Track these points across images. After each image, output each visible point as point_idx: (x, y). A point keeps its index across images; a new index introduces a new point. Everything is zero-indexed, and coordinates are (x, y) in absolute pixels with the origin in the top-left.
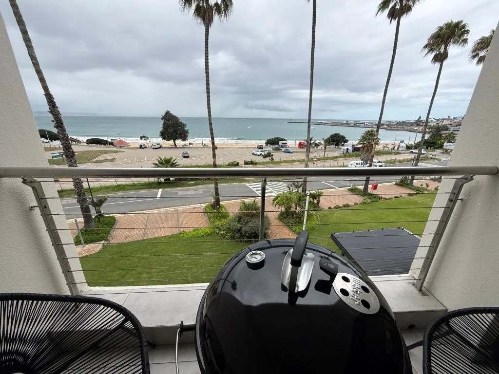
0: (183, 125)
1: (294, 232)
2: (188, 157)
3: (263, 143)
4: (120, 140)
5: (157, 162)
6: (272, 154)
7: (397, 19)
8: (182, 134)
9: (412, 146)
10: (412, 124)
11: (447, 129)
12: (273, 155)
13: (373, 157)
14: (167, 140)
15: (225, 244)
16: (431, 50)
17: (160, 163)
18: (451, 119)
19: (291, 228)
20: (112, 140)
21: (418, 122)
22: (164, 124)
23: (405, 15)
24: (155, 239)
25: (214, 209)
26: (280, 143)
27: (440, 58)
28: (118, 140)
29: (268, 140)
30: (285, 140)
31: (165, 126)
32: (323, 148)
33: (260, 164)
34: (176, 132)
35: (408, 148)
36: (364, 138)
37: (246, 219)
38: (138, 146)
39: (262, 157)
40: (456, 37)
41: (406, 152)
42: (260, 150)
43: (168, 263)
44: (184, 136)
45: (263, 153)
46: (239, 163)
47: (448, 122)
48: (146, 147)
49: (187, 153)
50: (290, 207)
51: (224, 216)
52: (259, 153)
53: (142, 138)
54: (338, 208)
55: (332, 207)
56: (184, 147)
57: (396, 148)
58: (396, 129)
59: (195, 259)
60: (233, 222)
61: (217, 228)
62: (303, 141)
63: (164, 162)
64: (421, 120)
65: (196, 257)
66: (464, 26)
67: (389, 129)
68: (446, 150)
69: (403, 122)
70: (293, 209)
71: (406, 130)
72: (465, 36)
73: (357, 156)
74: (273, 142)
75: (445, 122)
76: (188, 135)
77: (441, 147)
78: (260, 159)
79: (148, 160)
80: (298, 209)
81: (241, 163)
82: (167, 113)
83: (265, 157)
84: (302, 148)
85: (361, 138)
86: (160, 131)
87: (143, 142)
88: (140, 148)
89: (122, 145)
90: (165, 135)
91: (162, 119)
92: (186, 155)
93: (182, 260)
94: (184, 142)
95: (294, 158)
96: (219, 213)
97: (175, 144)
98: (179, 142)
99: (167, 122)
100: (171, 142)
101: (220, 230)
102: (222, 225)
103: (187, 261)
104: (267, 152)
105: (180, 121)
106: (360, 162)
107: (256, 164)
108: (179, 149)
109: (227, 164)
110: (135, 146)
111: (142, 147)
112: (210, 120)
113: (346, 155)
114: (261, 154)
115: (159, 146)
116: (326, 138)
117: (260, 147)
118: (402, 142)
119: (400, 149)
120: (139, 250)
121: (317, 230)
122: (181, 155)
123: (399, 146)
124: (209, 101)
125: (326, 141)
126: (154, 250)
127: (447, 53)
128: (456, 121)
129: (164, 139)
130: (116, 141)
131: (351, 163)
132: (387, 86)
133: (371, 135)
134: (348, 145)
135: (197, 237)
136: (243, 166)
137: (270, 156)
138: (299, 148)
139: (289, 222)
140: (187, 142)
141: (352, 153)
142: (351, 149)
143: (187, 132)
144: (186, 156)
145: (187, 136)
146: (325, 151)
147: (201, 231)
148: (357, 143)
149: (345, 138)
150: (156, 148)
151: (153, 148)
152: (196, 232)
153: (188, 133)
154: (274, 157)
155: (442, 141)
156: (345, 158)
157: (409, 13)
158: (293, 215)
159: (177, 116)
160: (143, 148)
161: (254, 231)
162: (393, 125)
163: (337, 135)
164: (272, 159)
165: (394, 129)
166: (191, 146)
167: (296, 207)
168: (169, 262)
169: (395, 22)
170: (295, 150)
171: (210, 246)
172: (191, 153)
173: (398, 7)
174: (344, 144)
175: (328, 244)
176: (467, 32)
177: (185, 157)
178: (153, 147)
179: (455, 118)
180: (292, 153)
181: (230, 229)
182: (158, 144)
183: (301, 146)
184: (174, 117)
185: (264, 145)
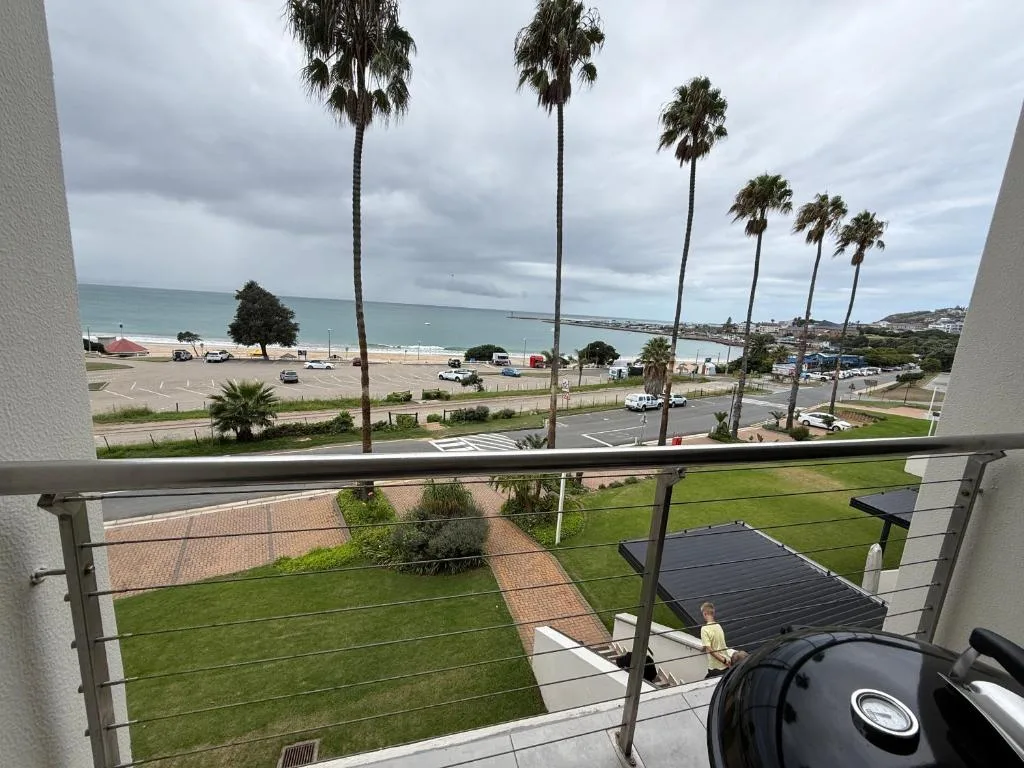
0: (285, 314)
1: (538, 541)
2: (296, 381)
3: (460, 356)
4: (123, 340)
5: (223, 395)
6: (480, 377)
7: (690, 162)
8: (282, 332)
9: (724, 368)
10: (719, 331)
11: (773, 341)
12: (481, 380)
13: (669, 387)
14: (245, 344)
15: (388, 581)
16: (742, 214)
17: (229, 395)
18: (776, 325)
19: (531, 534)
20: (99, 339)
21: (729, 328)
22: (240, 310)
23: (700, 157)
24: (207, 582)
25: (358, 498)
26: (495, 356)
27: (757, 228)
28: (118, 339)
29: (471, 350)
30: (502, 351)
31: (243, 314)
32: (577, 368)
33: (456, 399)
34: (268, 327)
35: (719, 370)
36: (647, 353)
37: (435, 520)
38: (171, 355)
39: (460, 384)
40: (776, 200)
41: (717, 377)
42: (454, 370)
43: (243, 644)
44: (287, 337)
45: (461, 377)
46: (410, 396)
47: (773, 329)
48: (191, 358)
49: (294, 373)
50: (528, 489)
51: (383, 516)
52: (453, 376)
53: (181, 337)
54: (616, 487)
55: (607, 485)
56: (283, 360)
57: (700, 371)
58: (695, 337)
59: (316, 626)
60: (407, 528)
61: (368, 543)
62: (540, 355)
63: (238, 393)
64: (732, 323)
65: (317, 622)
66: (784, 184)
67: (684, 336)
68: (777, 376)
69: (705, 326)
70: (532, 492)
71: (712, 340)
72: (787, 199)
73: (637, 384)
74: (482, 354)
75: (768, 330)
76: (297, 333)
77: (769, 370)
78: (456, 389)
79: (195, 389)
80: (543, 493)
81: (417, 395)
82: (251, 286)
83: (465, 383)
84: (538, 367)
85: (642, 351)
86: (231, 323)
87: (185, 345)
88: (175, 360)
89: (126, 351)
90: (241, 332)
91: (237, 297)
92: (293, 378)
93: (280, 633)
94: (286, 348)
95: (523, 388)
96: (371, 509)
97: (264, 353)
98: (275, 350)
99: (250, 305)
100: (256, 348)
101: (377, 549)
102: (381, 538)
103: (295, 634)
104: (470, 374)
105: (280, 303)
106: (646, 395)
107: (448, 398)
108: (273, 365)
109: (385, 397)
110: (161, 355)
111: (179, 357)
112: (359, 306)
113: (618, 381)
114: (457, 378)
115: (224, 356)
116: (580, 349)
117: (455, 364)
118: (708, 360)
119: (707, 372)
120: (160, 618)
121: (584, 536)
122: (278, 379)
123: (704, 367)
124: (357, 268)
125: (581, 355)
126: (205, 611)
127: (765, 221)
128: (783, 327)
129: (238, 340)
130: (111, 342)
131: (629, 397)
132: (683, 265)
133: (660, 346)
134: (619, 364)
135: (321, 570)
136: (421, 402)
137: (475, 382)
138: (531, 366)
139: (525, 521)
140: (294, 350)
141: (628, 378)
142: (625, 370)
143: (295, 328)
144: (290, 379)
145: (295, 336)
146: (581, 374)
147: (329, 554)
148: (635, 360)
149: (613, 350)
150: (216, 361)
151: (210, 361)
152: (317, 558)
153: (297, 330)
154: (484, 385)
155: (770, 360)
156: (619, 389)
157: (706, 155)
158: (533, 505)
159: (273, 294)
160: (182, 360)
161: (454, 547)
162: (690, 331)
163: (599, 344)
164: (481, 389)
165: (691, 336)
166: (302, 358)
167: (539, 487)
168: (246, 640)
169: (688, 166)
170: (524, 371)
171: (351, 590)
172: (300, 372)
173: (690, 142)
174: (612, 362)
175: (608, 565)
176: (789, 193)
177: (287, 382)
178: (209, 358)
179: (782, 323)
180: (519, 376)
181: (399, 546)
182: (224, 352)
183: (535, 362)
184: (269, 294)
185: (462, 360)
